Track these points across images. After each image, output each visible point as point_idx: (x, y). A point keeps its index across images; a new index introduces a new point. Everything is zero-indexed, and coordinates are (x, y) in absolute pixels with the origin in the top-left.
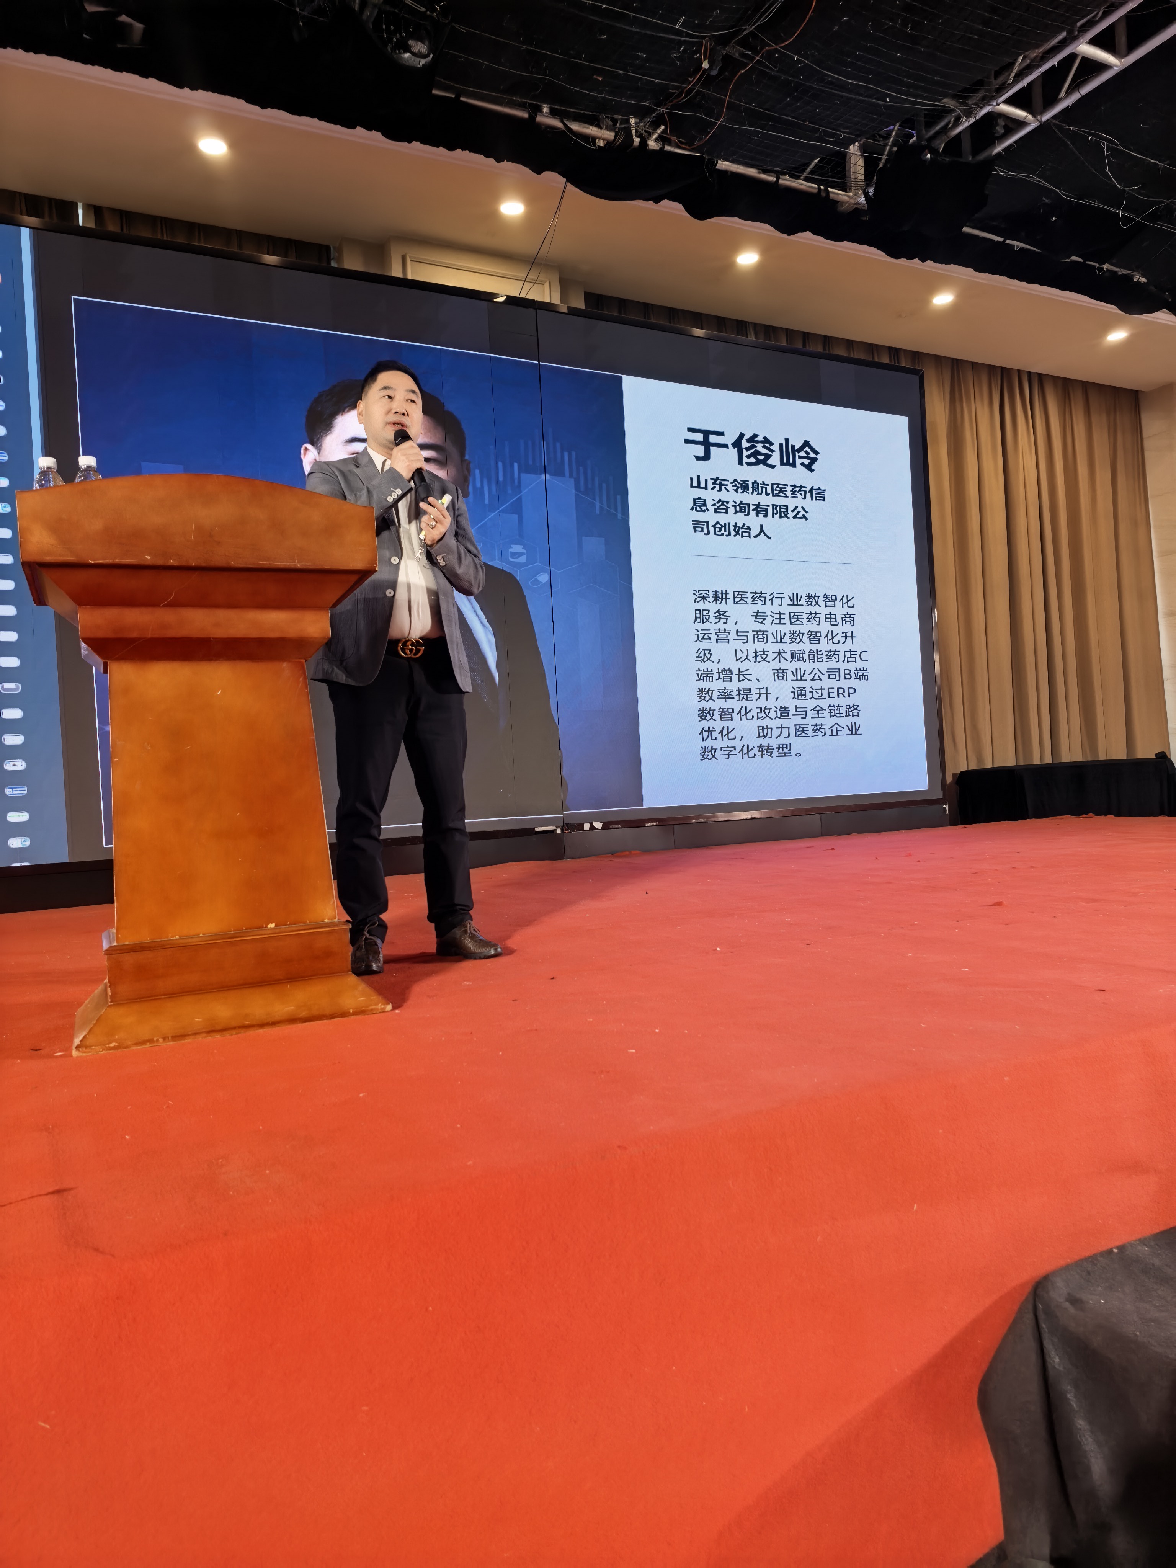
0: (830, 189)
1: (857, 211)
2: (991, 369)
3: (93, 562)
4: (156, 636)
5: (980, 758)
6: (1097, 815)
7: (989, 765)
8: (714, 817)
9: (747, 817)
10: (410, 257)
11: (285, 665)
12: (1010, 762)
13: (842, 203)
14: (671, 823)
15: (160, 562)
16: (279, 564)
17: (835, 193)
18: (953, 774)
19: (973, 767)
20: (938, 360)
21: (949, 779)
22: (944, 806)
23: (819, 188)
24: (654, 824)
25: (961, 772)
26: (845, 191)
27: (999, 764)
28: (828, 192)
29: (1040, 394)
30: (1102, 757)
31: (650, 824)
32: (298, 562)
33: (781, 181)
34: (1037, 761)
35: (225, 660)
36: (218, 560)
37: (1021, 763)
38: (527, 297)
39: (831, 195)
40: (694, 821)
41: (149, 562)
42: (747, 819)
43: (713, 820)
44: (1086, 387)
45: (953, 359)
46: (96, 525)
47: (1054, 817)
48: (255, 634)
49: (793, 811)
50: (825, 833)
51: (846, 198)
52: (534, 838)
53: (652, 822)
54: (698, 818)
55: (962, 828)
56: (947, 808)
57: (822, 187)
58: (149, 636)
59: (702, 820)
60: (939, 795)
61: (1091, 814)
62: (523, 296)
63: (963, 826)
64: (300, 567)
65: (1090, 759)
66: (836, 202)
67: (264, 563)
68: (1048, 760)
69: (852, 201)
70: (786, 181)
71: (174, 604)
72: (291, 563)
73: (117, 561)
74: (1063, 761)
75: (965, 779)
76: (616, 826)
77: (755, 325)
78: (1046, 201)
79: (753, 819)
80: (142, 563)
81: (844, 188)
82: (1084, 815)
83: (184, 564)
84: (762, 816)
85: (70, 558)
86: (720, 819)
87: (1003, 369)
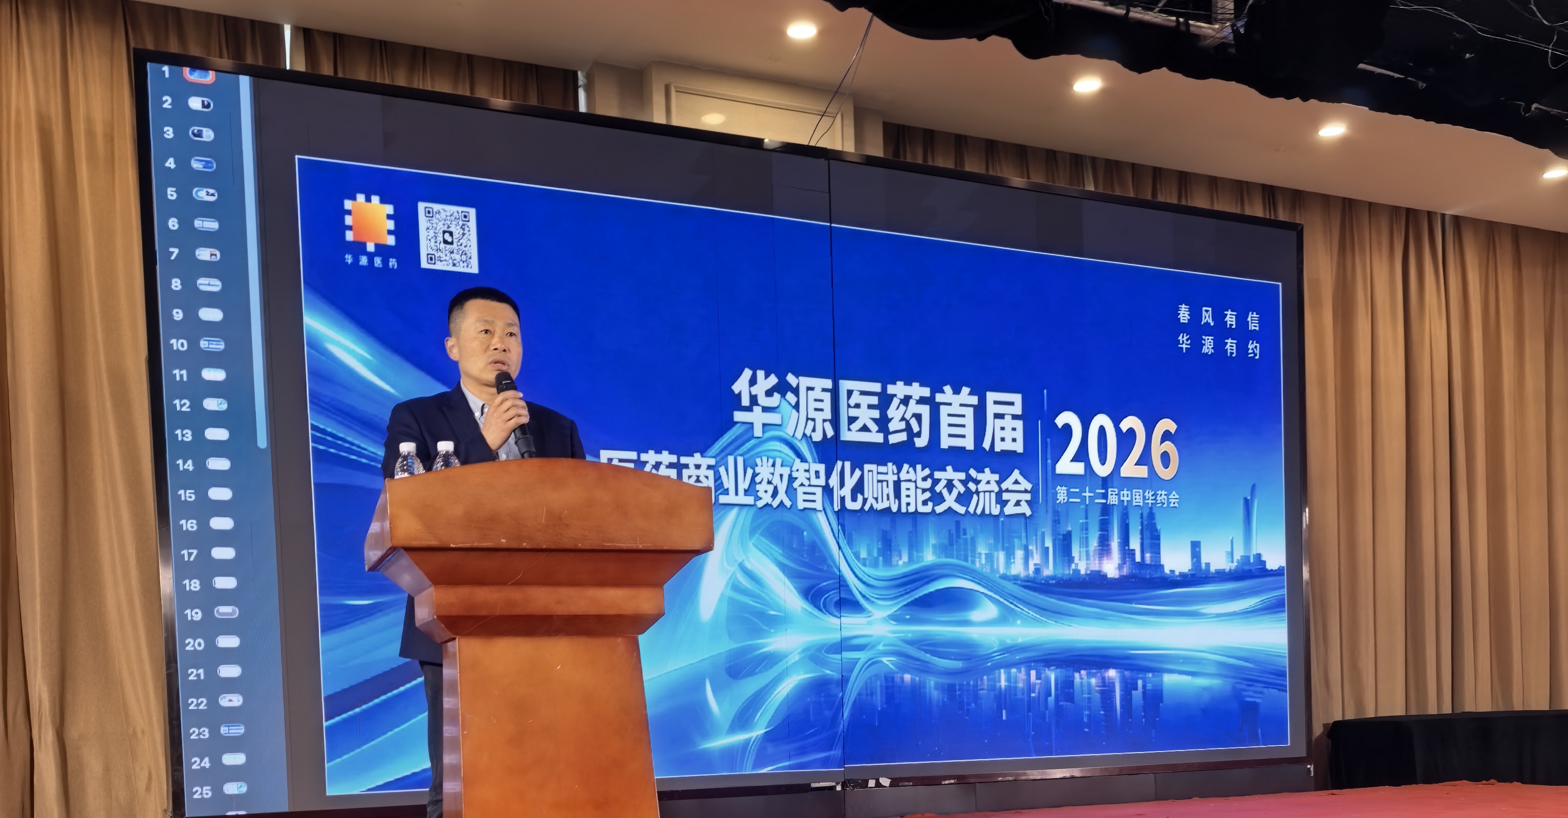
0: (1191, 22)
1: (1222, 46)
2: (1394, 211)
3: (454, 546)
4: (505, 613)
5: (1359, 704)
6: (1499, 781)
7: (1370, 714)
8: (1025, 774)
9: (1065, 775)
10: (675, 87)
11: (619, 640)
12: (1398, 710)
13: (1206, 37)
14: (972, 780)
15: (514, 545)
16: (622, 545)
17: (1200, 27)
18: (1324, 725)
19: (1350, 716)
20: (1326, 200)
21: (1318, 730)
22: (1309, 766)
23: (1177, 21)
24: (952, 781)
25: (1335, 722)
26: (1210, 23)
27: (1384, 712)
28: (1188, 25)
29: (1456, 238)
30: (1518, 706)
31: (947, 782)
32: (640, 543)
33: (1132, 14)
34: (1432, 710)
35: (564, 635)
36: (567, 543)
37: (1413, 712)
38: (817, 145)
39: (1192, 29)
40: (1000, 779)
41: (504, 546)
42: (1064, 778)
43: (1023, 778)
44: (1517, 233)
45: (1344, 199)
46: (458, 511)
47: (1445, 783)
48: (594, 611)
49: (1121, 769)
50: (1160, 796)
51: (1210, 31)
52: (810, 796)
53: (950, 780)
54: (1005, 775)
55: (1329, 794)
56: (1312, 769)
57: (1181, 20)
58: (497, 615)
59: (1011, 778)
60: (1301, 751)
61: (1492, 781)
62: (812, 144)
63: (1330, 791)
64: (642, 548)
65: (1502, 709)
66: (1197, 36)
67: (608, 545)
68: (1447, 709)
69: (1218, 35)
70: (1137, 14)
71: (519, 583)
72: (633, 544)
73: (476, 544)
74: (1467, 710)
75: (1337, 730)
76: (907, 784)
77: (1094, 159)
78: (1458, 36)
79: (1073, 777)
80: (498, 546)
81: (1209, 20)
82: (1484, 782)
83: (535, 546)
84: (1083, 775)
85: (434, 543)
86: (1032, 777)
87: (1408, 210)
